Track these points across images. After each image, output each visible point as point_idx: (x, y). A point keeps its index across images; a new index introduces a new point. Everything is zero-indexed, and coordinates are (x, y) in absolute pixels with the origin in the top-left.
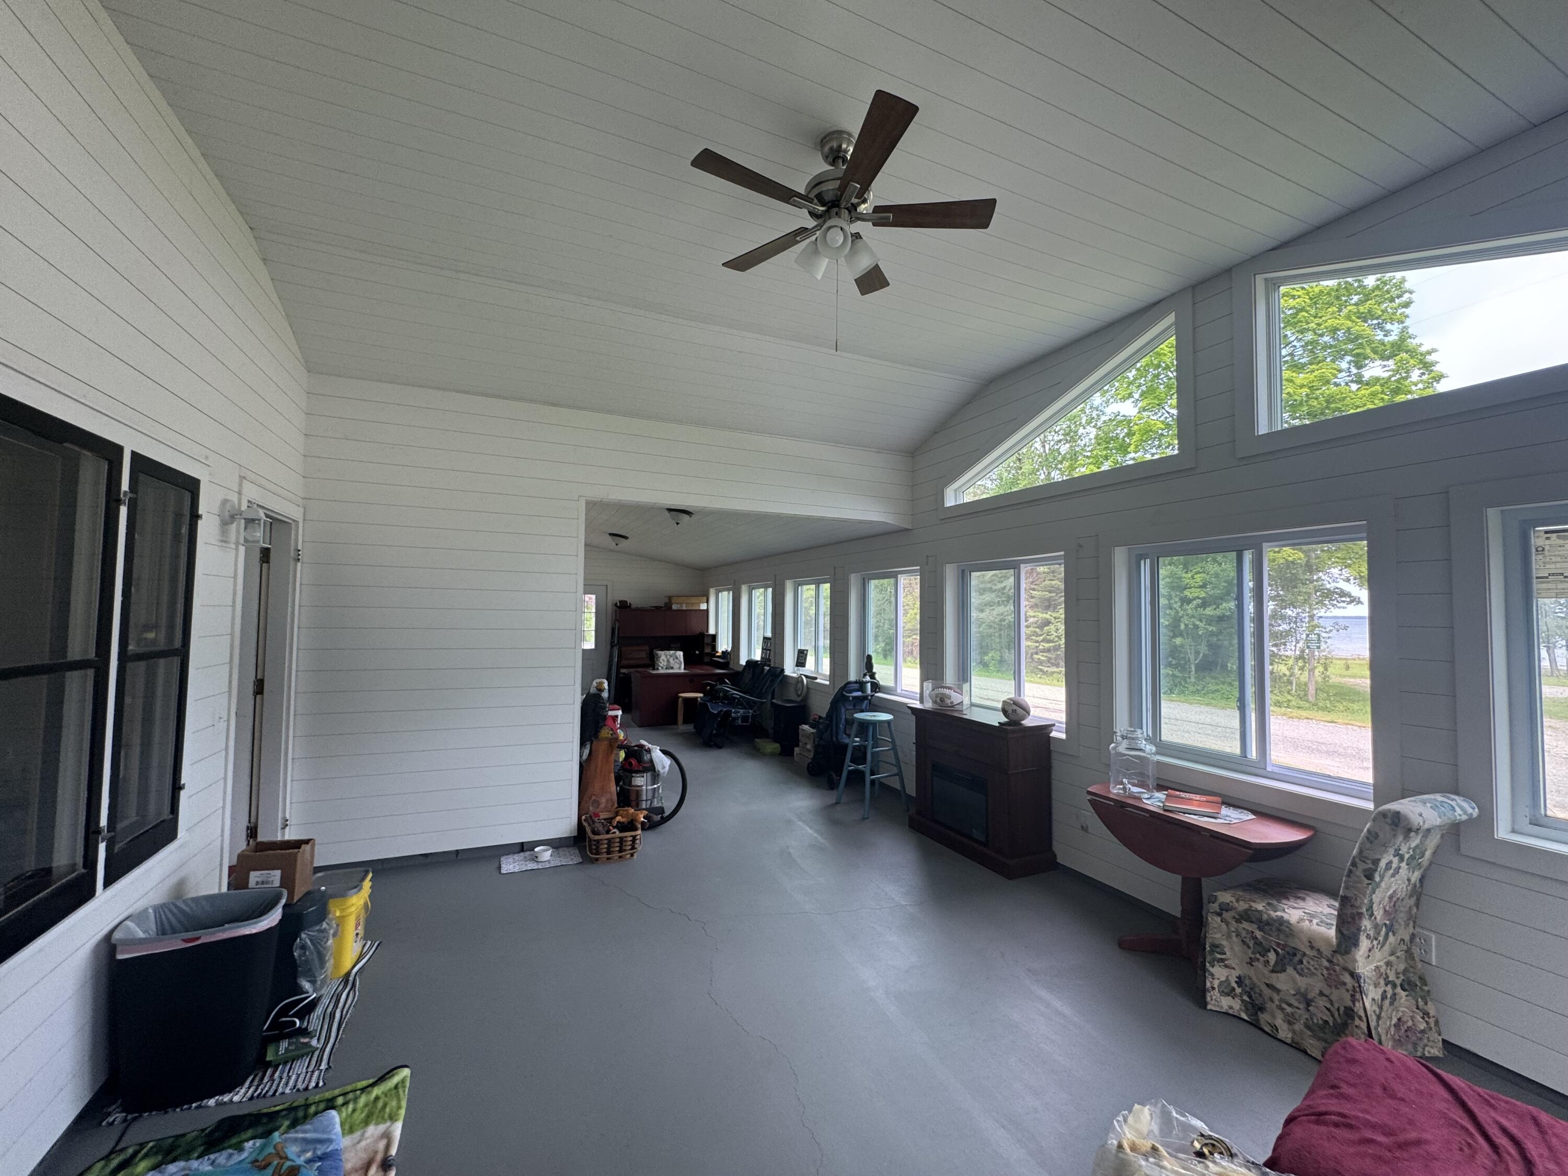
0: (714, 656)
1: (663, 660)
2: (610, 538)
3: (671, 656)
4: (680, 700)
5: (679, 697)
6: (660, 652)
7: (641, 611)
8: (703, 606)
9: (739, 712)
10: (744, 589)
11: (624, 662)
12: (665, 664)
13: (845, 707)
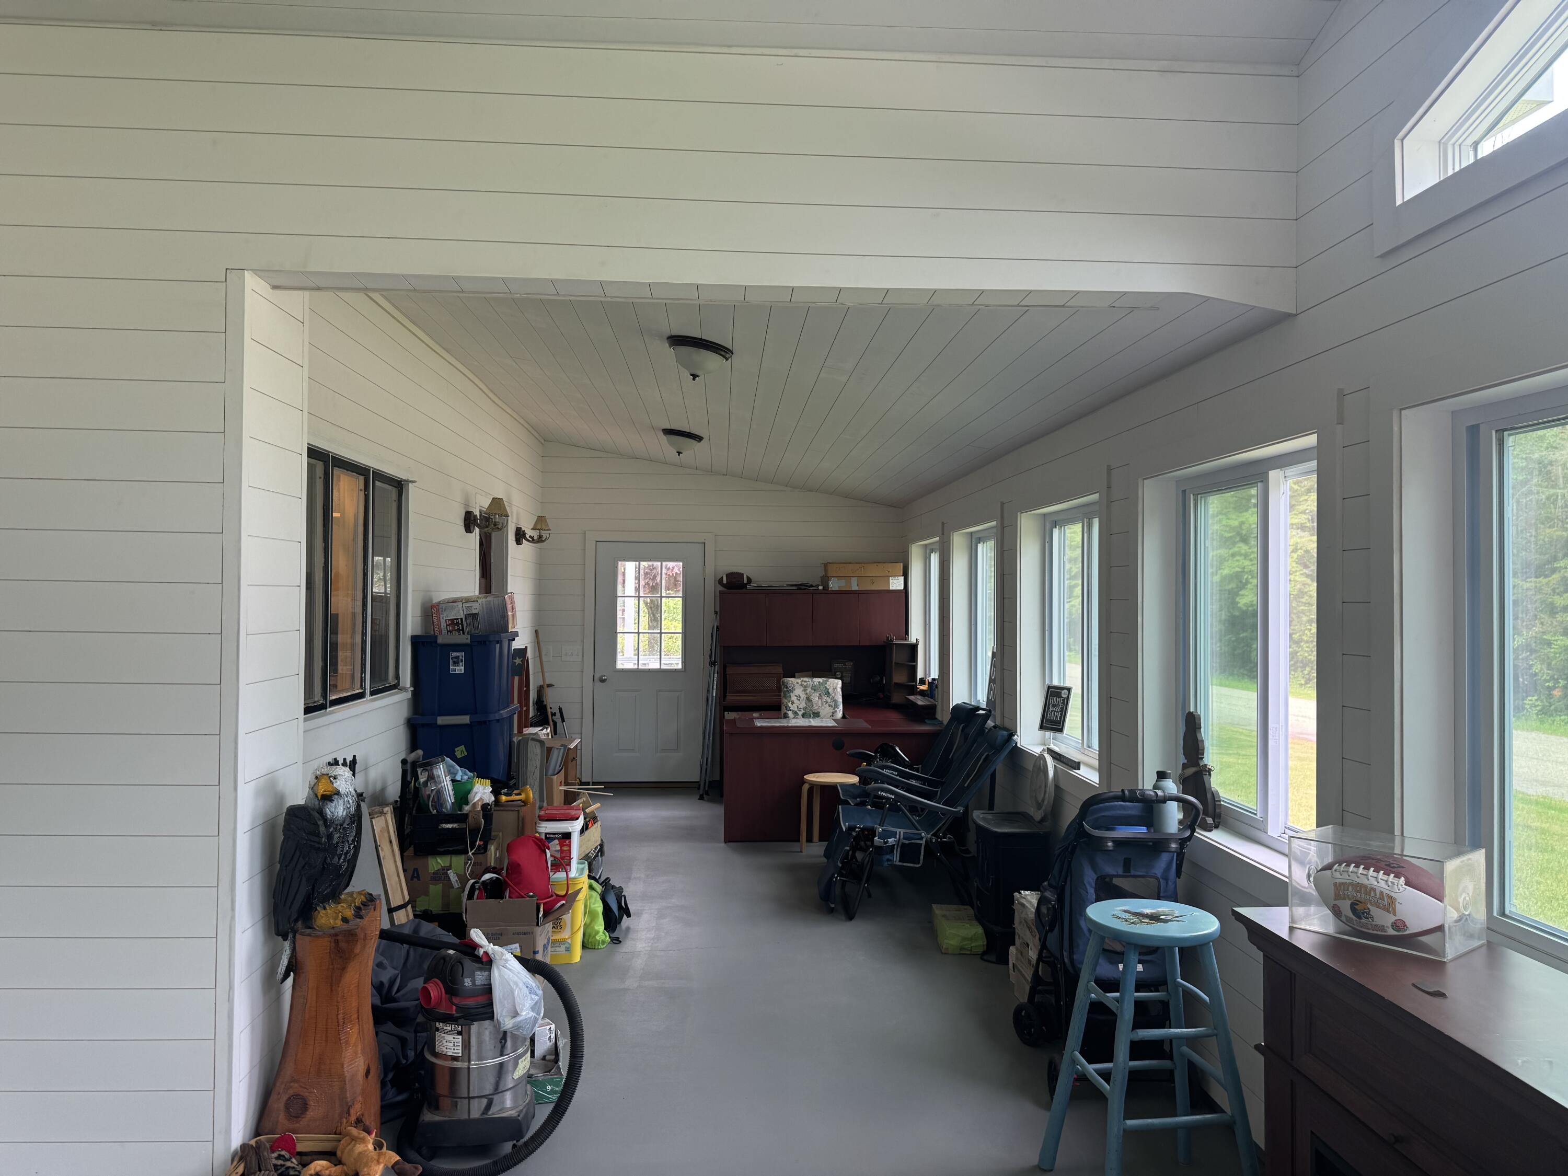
0: (913, 690)
1: (798, 697)
2: (664, 438)
3: (814, 689)
4: (806, 787)
5: (804, 782)
6: (791, 680)
7: (770, 593)
8: (896, 584)
9: (893, 835)
10: (958, 541)
11: (730, 698)
12: (803, 705)
13: (1094, 867)
